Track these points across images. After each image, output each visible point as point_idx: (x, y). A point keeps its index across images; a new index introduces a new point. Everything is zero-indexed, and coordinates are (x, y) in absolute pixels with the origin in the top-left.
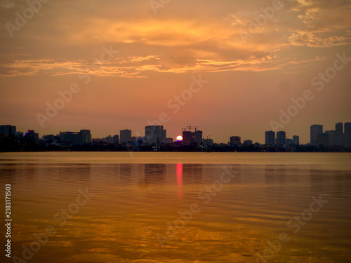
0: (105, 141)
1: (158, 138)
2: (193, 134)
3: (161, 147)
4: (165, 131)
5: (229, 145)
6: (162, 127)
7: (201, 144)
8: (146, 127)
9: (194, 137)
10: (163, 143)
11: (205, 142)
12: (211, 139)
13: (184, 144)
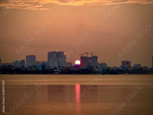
0: (13, 65)
1: (59, 63)
2: (90, 58)
3: (62, 70)
4: (65, 56)
5: (121, 68)
6: (63, 53)
7: (97, 67)
8: (48, 53)
9: (90, 61)
10: (63, 67)
11: (100, 66)
12: (105, 63)
13: (82, 68)
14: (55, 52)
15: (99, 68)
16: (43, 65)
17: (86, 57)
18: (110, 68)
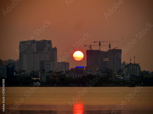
1: (42, 63)
2: (105, 54)
3: (47, 77)
4: (55, 49)
6: (50, 42)
7: (120, 71)
8: (20, 43)
9: (107, 60)
10: (50, 72)
11: (126, 69)
12: (136, 63)
13: (89, 73)
14: (33, 42)
15: (124, 72)
16: (10, 66)
17: (98, 52)
18: (147, 73)
